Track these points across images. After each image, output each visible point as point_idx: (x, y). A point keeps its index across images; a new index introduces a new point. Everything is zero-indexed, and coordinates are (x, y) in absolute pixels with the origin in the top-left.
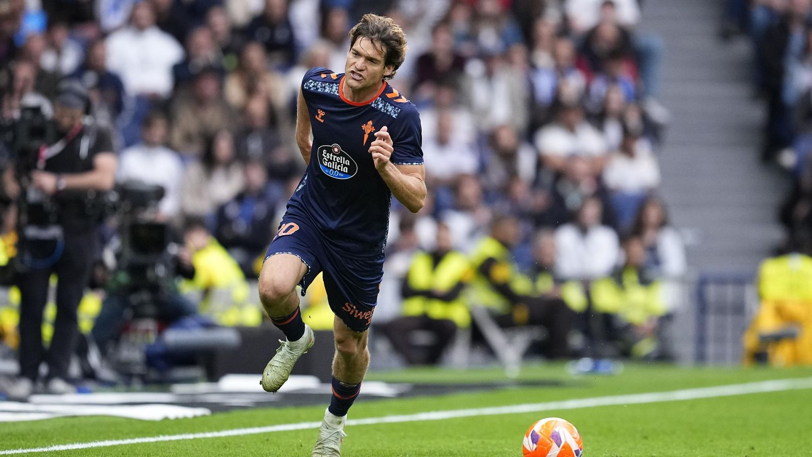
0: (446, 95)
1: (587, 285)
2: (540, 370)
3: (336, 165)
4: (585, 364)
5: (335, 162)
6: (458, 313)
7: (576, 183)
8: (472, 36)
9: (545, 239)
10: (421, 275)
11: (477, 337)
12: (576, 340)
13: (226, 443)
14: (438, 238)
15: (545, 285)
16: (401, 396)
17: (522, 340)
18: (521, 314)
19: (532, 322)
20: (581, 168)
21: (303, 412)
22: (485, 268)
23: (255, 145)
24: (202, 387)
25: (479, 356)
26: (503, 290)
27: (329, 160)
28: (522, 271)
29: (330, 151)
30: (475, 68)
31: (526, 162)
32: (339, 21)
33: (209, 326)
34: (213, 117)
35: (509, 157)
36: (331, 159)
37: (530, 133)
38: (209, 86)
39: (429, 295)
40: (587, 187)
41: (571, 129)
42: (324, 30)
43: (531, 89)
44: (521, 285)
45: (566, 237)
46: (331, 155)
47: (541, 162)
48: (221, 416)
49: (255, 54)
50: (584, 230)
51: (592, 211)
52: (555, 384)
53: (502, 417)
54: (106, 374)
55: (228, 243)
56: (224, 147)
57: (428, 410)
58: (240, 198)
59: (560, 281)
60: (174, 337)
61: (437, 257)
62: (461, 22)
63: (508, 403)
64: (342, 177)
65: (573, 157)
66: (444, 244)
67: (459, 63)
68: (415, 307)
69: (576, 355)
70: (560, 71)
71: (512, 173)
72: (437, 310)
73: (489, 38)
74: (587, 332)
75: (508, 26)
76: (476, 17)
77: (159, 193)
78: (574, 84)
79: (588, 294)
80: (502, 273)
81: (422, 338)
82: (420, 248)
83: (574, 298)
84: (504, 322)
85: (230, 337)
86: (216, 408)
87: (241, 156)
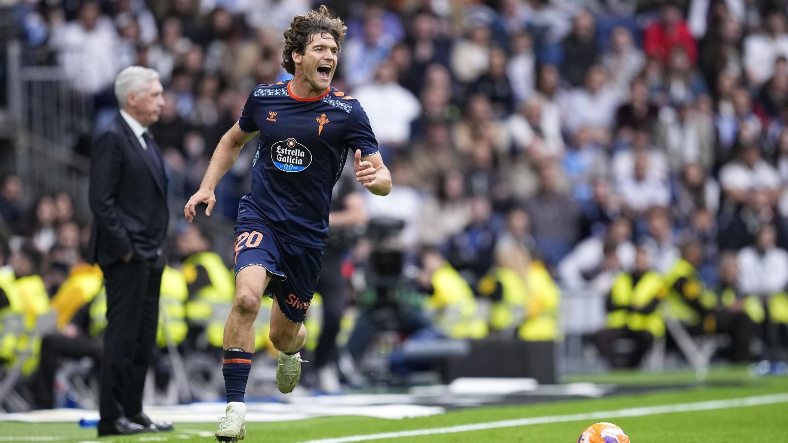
0: (643, 138)
1: (765, 300)
2: (724, 372)
3: (291, 159)
4: (764, 367)
5: (290, 156)
6: (654, 325)
7: (756, 212)
8: (665, 88)
9: (728, 261)
10: (622, 291)
11: (671, 345)
12: (756, 347)
13: (457, 437)
14: (637, 261)
15: (729, 300)
16: (607, 395)
17: (709, 347)
18: (710, 324)
19: (719, 330)
20: (761, 199)
21: (523, 410)
22: (679, 286)
23: (480, 183)
24: (437, 391)
25: (672, 361)
26: (694, 304)
27: (284, 155)
28: (709, 287)
29: (284, 146)
30: (667, 116)
31: (712, 195)
32: (551, 76)
33: (442, 337)
34: (444, 160)
35: (697, 191)
36: (286, 153)
37: (715, 171)
38: (439, 134)
39: (630, 309)
40: (765, 215)
41: (749, 166)
42: (539, 85)
43: (716, 132)
44: (709, 300)
45: (747, 259)
46: (286, 150)
47: (724, 195)
48: (453, 415)
49: (481, 106)
50: (761, 252)
51: (768, 236)
52: (738, 384)
53: (693, 413)
54: (357, 379)
55: (459, 266)
56: (454, 185)
57: (630, 406)
58: (469, 229)
59: (742, 296)
60: (414, 347)
61: (636, 277)
62: (654, 76)
63: (698, 400)
64: (296, 170)
65: (752, 191)
66: (641, 266)
67: (653, 110)
68: (617, 320)
69: (757, 359)
70: (739, 117)
71: (700, 204)
72: (637, 322)
73: (679, 90)
74: (766, 339)
75: (696, 79)
76: (668, 71)
77: (400, 225)
78: (752, 127)
79: (766, 308)
80: (693, 289)
81: (624, 347)
82: (621, 269)
83: (754, 310)
84: (695, 332)
85: (459, 348)
86: (450, 408)
87: (468, 193)
